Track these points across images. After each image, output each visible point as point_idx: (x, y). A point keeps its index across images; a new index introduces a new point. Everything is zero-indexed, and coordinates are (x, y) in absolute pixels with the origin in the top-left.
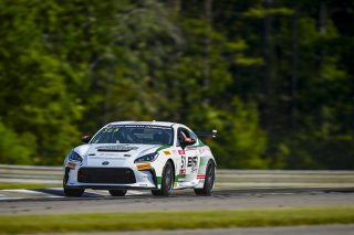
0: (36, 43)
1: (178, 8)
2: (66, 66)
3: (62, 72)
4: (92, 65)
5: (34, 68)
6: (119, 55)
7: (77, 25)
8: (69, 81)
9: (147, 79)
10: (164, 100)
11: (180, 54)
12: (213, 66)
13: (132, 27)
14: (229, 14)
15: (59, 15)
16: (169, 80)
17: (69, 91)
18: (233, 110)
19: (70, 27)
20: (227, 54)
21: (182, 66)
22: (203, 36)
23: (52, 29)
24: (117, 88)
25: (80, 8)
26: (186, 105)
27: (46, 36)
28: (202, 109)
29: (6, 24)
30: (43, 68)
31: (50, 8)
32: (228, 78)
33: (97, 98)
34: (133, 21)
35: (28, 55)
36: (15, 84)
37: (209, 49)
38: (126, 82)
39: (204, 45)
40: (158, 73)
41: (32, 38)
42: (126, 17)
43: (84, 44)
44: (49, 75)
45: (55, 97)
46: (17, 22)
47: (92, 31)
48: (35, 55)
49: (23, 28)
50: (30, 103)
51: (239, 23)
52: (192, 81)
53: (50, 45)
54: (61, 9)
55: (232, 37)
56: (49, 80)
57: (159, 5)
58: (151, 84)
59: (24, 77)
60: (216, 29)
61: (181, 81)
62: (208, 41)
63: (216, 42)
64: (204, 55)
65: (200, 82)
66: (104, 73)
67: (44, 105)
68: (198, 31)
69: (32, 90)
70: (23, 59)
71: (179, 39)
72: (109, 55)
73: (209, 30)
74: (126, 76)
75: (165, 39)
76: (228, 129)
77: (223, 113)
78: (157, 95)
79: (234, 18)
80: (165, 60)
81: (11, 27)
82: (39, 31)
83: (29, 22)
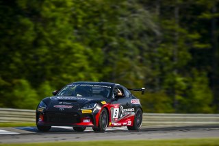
0: (69, 35)
1: (157, 13)
2: (89, 50)
3: (86, 53)
4: (105, 49)
5: (68, 51)
6: (121, 43)
7: (95, 24)
9: (139, 57)
10: (149, 70)
11: (159, 42)
12: (180, 49)
13: (129, 26)
14: (189, 17)
15: (84, 19)
16: (152, 58)
17: (91, 65)
18: (192, 76)
19: (91, 26)
20: (188, 42)
21: (160, 49)
22: (173, 31)
23: (79, 26)
25: (97, 14)
26: (163, 73)
27: (76, 31)
28: (173, 76)
29: (51, 23)
30: (74, 50)
31: (78, 14)
32: (189, 56)
33: (108, 70)
34: (130, 22)
36: (57, 61)
37: (177, 38)
38: (126, 59)
39: (174, 36)
40: (146, 54)
41: (67, 32)
42: (126, 19)
43: (99, 36)
45: (82, 69)
46: (58, 23)
47: (105, 28)
48: (69, 43)
49: (61, 26)
50: (66, 73)
51: (195, 23)
52: (167, 58)
53: (79, 37)
54: (85, 15)
55: (191, 31)
56: (78, 58)
57: (147, 12)
58: (141, 61)
59: (62, 57)
60: (182, 26)
61: (160, 58)
62: (176, 34)
63: (181, 34)
64: (174, 42)
65: (172, 59)
66: (112, 54)
67: (75, 74)
68: (169, 27)
69: (68, 65)
70: (62, 45)
71: (158, 33)
72: (115, 43)
73: (177, 27)
74: (125, 55)
75: (149, 33)
77: (186, 79)
78: (145, 68)
79: (192, 20)
80: (150, 46)
81: (54, 26)
82: (71, 28)
83: (66, 23)
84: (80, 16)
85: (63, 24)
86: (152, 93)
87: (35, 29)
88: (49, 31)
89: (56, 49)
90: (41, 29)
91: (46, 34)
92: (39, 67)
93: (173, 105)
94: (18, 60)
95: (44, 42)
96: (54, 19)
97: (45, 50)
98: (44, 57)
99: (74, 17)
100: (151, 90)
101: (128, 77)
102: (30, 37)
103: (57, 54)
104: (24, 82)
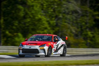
5: (40, 20)
6: (63, 16)
10: (76, 29)
11: (80, 16)
12: (89, 19)
13: (67, 9)
14: (94, 5)
17: (50, 27)
19: (50, 8)
20: (93, 16)
21: (81, 19)
22: (86, 11)
23: (44, 9)
25: (52, 3)
26: (82, 30)
27: (42, 11)
28: (87, 31)
29: (31, 8)
31: (44, 3)
33: (57, 29)
35: (38, 16)
36: (35, 25)
37: (88, 14)
38: (65, 24)
40: (75, 21)
42: (65, 6)
44: (44, 22)
45: (46, 28)
47: (56, 10)
48: (40, 16)
49: (36, 9)
50: (38, 30)
51: (97, 7)
52: (84, 23)
53: (44, 14)
54: (47, 4)
55: (95, 11)
56: (44, 23)
57: (75, 2)
58: (73, 24)
59: (36, 23)
60: (91, 9)
62: (88, 12)
63: (90, 12)
64: (87, 16)
65: (86, 23)
66: (59, 21)
68: (85, 9)
69: (39, 26)
70: (37, 18)
71: (80, 12)
72: (61, 16)
73: (88, 9)
74: (65, 22)
75: (76, 12)
76: (94, 37)
77: (93, 32)
78: (74, 28)
79: (95, 6)
81: (33, 9)
82: (40, 10)
83: (38, 7)
84: (45, 5)
85: (37, 8)
86: (77, 39)
87: (24, 11)
88: (31, 11)
89: (33, 19)
90: (27, 10)
91: (29, 13)
92: (26, 28)
93: (86, 44)
94: (16, 24)
95: (28, 16)
96: (33, 6)
97: (28, 20)
98: (28, 23)
99: (42, 5)
100: (77, 38)
101: (66, 32)
102: (22, 14)
103: (34, 22)
104: (20, 34)
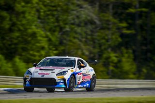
1: (97, 8)
2: (48, 34)
3: (47, 37)
4: (60, 33)
5: (34, 35)
6: (72, 29)
7: (53, 15)
8: (50, 40)
10: (91, 49)
12: (113, 34)
13: (78, 17)
14: (119, 11)
16: (93, 40)
17: (50, 45)
19: (50, 17)
20: (119, 29)
21: (99, 34)
22: (108, 21)
24: (71, 44)
25: (54, 8)
27: (39, 21)
28: (108, 52)
29: (22, 15)
30: (38, 35)
31: (41, 8)
32: (120, 39)
33: (62, 48)
34: (78, 14)
37: (111, 26)
38: (76, 41)
39: (109, 25)
40: (89, 37)
41: (33, 22)
42: (75, 12)
43: (56, 24)
45: (43, 48)
46: (27, 15)
47: (60, 19)
48: (34, 28)
49: (29, 17)
51: (124, 15)
52: (104, 41)
53: (41, 25)
54: (46, 9)
55: (121, 21)
56: (41, 40)
57: (89, 7)
58: (86, 41)
59: (29, 39)
60: (115, 18)
61: (99, 40)
62: (110, 23)
63: (114, 23)
64: (109, 29)
65: (107, 41)
66: (65, 36)
69: (33, 45)
70: (30, 31)
71: (98, 22)
72: (67, 28)
73: (111, 18)
76: (119, 61)
78: (88, 47)
79: (122, 13)
80: (92, 31)
81: (24, 17)
82: (36, 19)
84: (42, 11)
85: (31, 15)
88: (21, 21)
89: (25, 33)
90: (14, 19)
92: (13, 46)
93: (108, 74)
95: (16, 29)
96: (24, 12)
97: (17, 34)
98: (16, 39)
